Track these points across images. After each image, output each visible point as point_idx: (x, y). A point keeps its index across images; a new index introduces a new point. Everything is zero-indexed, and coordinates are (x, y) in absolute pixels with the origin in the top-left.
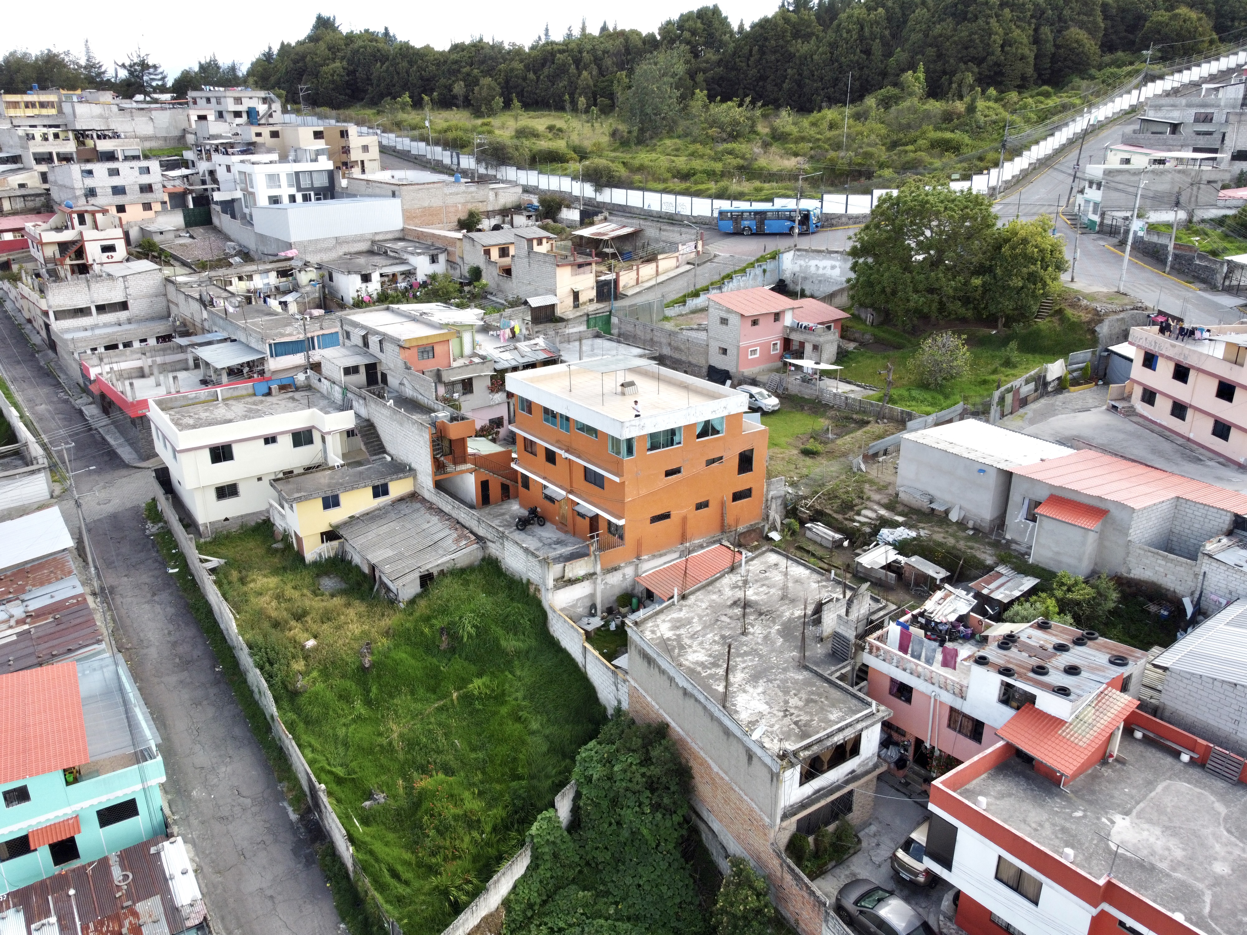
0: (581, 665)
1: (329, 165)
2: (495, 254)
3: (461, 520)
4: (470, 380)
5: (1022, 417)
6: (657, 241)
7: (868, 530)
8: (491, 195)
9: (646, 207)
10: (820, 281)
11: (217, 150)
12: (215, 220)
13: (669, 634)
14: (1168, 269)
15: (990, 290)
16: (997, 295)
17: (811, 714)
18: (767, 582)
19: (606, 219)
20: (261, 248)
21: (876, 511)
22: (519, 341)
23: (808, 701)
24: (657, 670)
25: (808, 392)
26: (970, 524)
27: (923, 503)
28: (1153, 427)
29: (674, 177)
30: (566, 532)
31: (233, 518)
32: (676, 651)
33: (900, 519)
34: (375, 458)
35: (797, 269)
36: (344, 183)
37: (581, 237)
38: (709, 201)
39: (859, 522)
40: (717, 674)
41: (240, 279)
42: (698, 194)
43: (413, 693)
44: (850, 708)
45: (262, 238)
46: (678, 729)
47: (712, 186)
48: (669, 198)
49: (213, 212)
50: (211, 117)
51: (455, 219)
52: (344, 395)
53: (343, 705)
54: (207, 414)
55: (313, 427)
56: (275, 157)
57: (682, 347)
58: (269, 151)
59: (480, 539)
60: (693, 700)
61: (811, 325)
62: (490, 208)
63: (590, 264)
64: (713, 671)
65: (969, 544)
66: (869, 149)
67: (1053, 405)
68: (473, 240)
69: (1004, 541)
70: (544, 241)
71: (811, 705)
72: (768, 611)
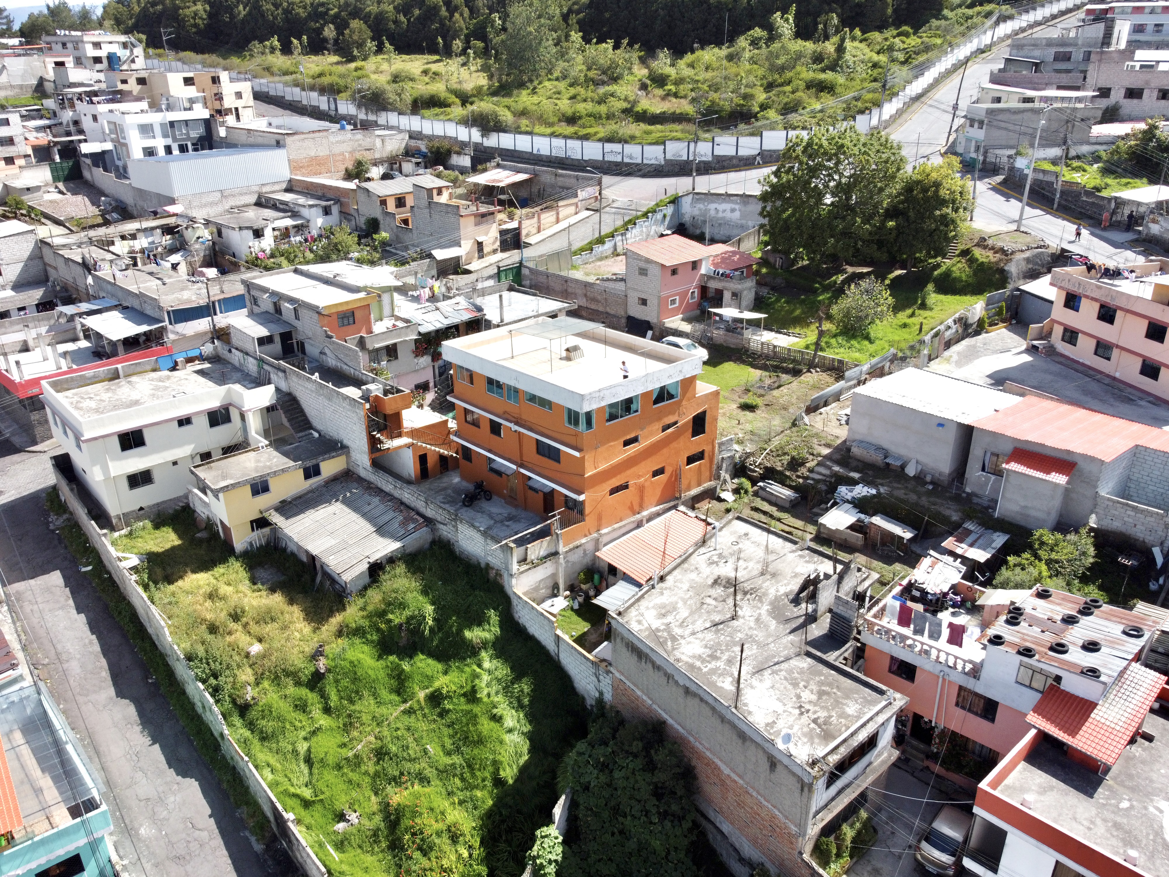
0: (553, 654)
1: (206, 114)
2: (391, 205)
3: (405, 500)
4: (395, 345)
5: (948, 360)
6: (553, 186)
7: (823, 487)
8: (378, 142)
9: (535, 152)
10: (720, 225)
11: (80, 99)
12: (86, 174)
13: (657, 624)
14: (1055, 206)
15: (903, 233)
16: (911, 238)
17: (828, 710)
18: (742, 555)
19: (498, 166)
20: (140, 203)
21: (829, 468)
22: (438, 301)
23: (821, 694)
24: (650, 666)
25: (732, 341)
26: (928, 478)
27: (877, 458)
28: (1076, 366)
29: (560, 120)
30: (516, 506)
31: (149, 507)
32: (669, 643)
33: (856, 475)
34: (301, 434)
35: (696, 212)
36: (222, 132)
37: (476, 185)
38: (599, 145)
39: (813, 479)
40: (718, 668)
41: (123, 238)
42: (586, 138)
43: (375, 695)
44: (864, 698)
45: (140, 192)
46: (676, 726)
47: (602, 131)
48: (558, 142)
49: (82, 164)
50: (70, 62)
51: (342, 168)
52: (260, 367)
53: (298, 715)
54: (109, 394)
55: (230, 404)
56: (144, 105)
57: (599, 297)
58: (139, 99)
59: (429, 522)
60: (697, 701)
61: (728, 272)
62: (377, 156)
63: (493, 213)
64: (713, 665)
65: (932, 499)
66: (748, 90)
67: (974, 346)
68: (367, 190)
69: (964, 495)
70: (444, 190)
71: (824, 698)
72: (752, 589)
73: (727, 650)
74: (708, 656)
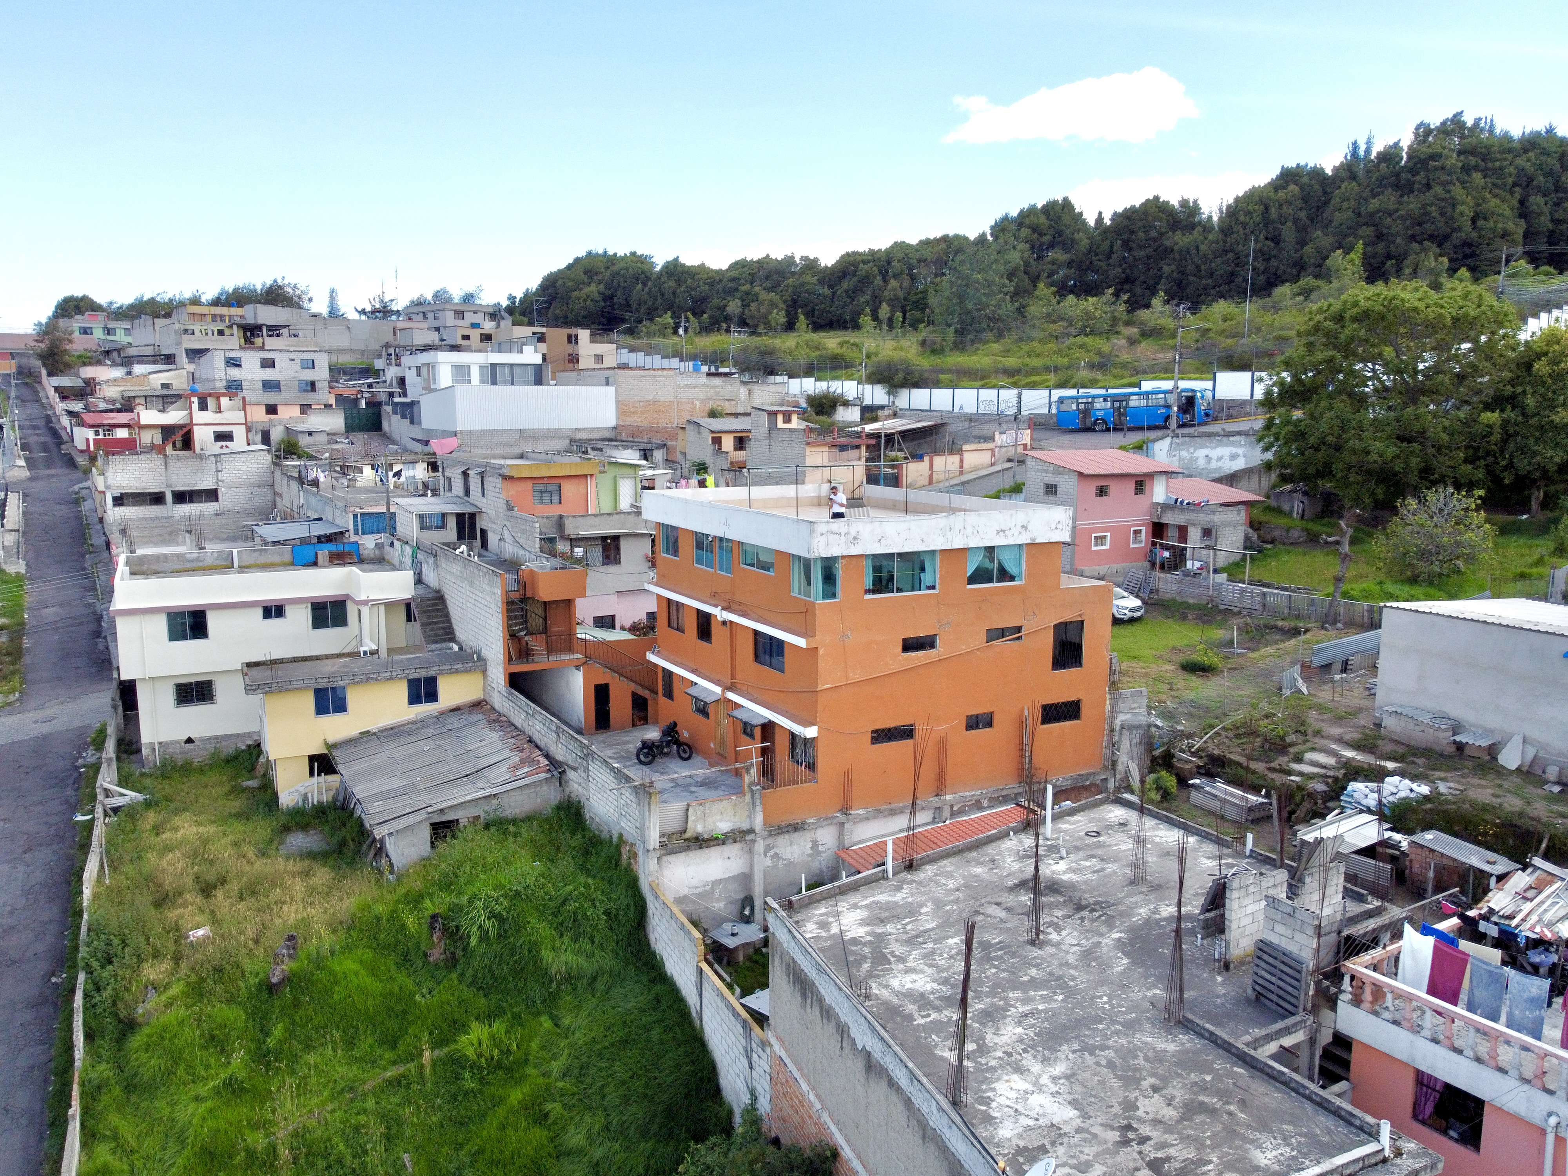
0: (693, 1010)
1: (537, 359)
2: (728, 443)
4: (616, 538)
7: (1320, 787)
8: (743, 392)
9: (954, 410)
12: (385, 425)
13: (857, 932)
15: (1516, 434)
16: (1531, 441)
18: (1100, 852)
19: (888, 418)
21: (1335, 752)
23: (1193, 1109)
24: (817, 1009)
25: (1191, 591)
26: (1552, 773)
27: (1437, 735)
29: (998, 374)
31: (202, 739)
32: (866, 966)
33: (1390, 765)
34: (433, 646)
36: (554, 381)
38: (1046, 391)
39: (1301, 774)
42: (1030, 386)
43: (350, 1044)
45: (428, 434)
46: (856, 1164)
47: (1052, 379)
48: (988, 394)
49: (384, 414)
52: (414, 557)
53: (210, 1056)
55: (353, 595)
58: (472, 349)
59: (554, 765)
60: (884, 1085)
63: (858, 447)
64: (937, 1013)
65: (1557, 808)
68: (700, 425)
70: (794, 416)
71: (1198, 1119)
72: (1097, 903)
73: (993, 994)
74: (941, 998)
